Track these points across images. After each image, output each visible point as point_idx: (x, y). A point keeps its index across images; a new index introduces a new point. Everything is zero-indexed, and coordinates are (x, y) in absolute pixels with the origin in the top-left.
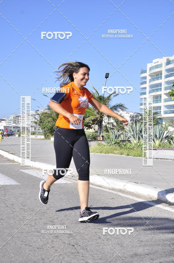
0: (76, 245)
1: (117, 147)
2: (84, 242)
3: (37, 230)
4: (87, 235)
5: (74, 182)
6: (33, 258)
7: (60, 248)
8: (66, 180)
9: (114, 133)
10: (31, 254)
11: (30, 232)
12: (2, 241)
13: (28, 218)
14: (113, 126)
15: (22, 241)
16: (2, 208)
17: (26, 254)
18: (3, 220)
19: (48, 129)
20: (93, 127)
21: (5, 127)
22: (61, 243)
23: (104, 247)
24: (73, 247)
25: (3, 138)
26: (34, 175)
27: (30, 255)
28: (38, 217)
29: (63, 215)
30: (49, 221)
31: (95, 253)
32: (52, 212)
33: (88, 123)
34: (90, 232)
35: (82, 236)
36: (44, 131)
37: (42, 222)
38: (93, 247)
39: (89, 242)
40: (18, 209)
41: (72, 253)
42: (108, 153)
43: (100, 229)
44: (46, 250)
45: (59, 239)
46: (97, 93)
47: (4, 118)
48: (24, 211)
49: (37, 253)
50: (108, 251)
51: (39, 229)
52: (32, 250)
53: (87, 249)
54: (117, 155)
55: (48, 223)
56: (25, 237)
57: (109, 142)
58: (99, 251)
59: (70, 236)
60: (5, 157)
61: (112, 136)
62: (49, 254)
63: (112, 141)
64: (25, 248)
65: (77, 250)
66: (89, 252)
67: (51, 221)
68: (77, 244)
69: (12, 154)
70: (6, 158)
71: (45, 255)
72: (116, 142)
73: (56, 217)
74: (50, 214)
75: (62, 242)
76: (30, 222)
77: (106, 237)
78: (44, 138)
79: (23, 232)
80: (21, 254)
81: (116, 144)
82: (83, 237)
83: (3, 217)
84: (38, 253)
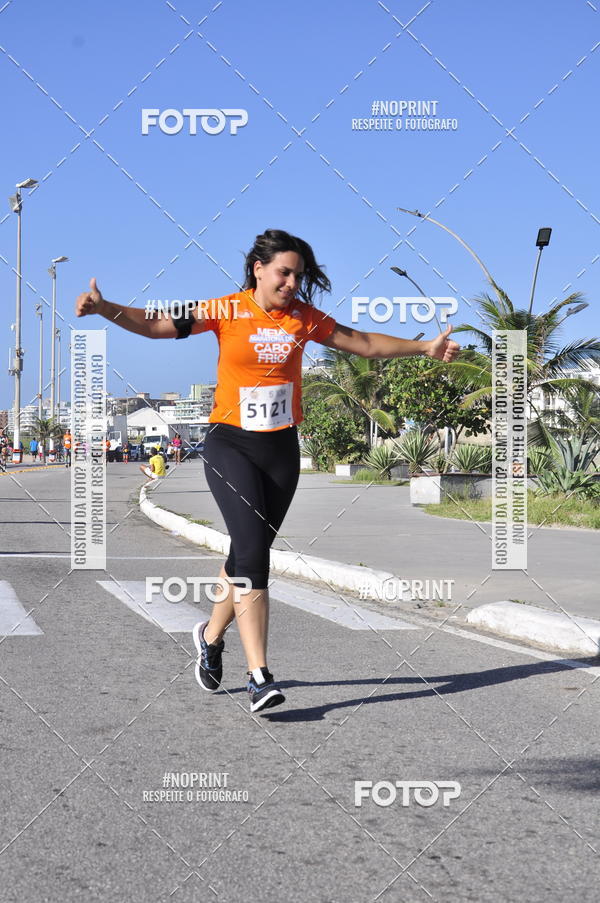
0: (444, 854)
1: (583, 500)
2: (474, 846)
3: (300, 795)
4: (482, 819)
5: (424, 627)
6: (291, 895)
7: (387, 864)
8: (397, 619)
9: (568, 449)
10: (283, 881)
11: (276, 804)
12: (179, 831)
13: (266, 752)
14: (564, 421)
15: (249, 835)
16: (174, 715)
17: (265, 879)
18: (180, 758)
19: (326, 433)
20: (489, 426)
21: (172, 427)
22: (391, 846)
23: (549, 868)
24: (433, 862)
25: (167, 467)
26: (282, 601)
27: (281, 886)
28: (301, 748)
29: (391, 746)
30: (343, 763)
31: (515, 888)
32: (350, 735)
33: (471, 412)
34: (495, 809)
35: (464, 824)
36: (313, 441)
37: (316, 769)
38: (508, 867)
39: (492, 845)
40: (231, 719)
41: (432, 884)
42: (549, 522)
43: (531, 801)
44: (336, 868)
45: (380, 831)
46: (508, 301)
47: (169, 398)
48: (251, 729)
49: (305, 878)
50: (565, 881)
51: (309, 792)
52: (286, 866)
53: (484, 871)
54: (583, 529)
55: (340, 771)
56: (259, 818)
57: (549, 481)
58: (532, 882)
59: (420, 821)
60: (176, 534)
61: (562, 461)
62: (348, 883)
63: (564, 476)
64: (260, 860)
65: (448, 873)
66: (495, 882)
67: (351, 767)
68: (448, 853)
69: (202, 524)
70: (180, 538)
71: (335, 888)
72: (578, 481)
73: (367, 751)
74: (345, 742)
75: (392, 843)
76: (273, 768)
77: (555, 831)
78: (311, 467)
79: (252, 804)
80: (249, 879)
81: (577, 490)
82: (469, 827)
83: (178, 745)
84: (308, 878)
